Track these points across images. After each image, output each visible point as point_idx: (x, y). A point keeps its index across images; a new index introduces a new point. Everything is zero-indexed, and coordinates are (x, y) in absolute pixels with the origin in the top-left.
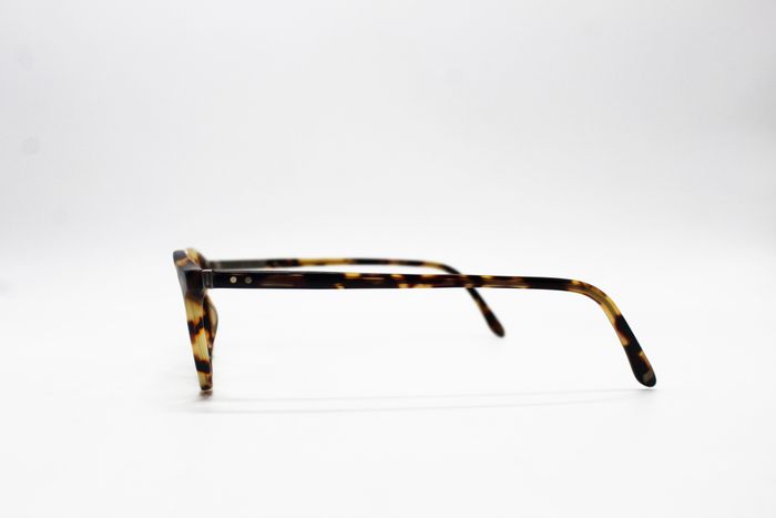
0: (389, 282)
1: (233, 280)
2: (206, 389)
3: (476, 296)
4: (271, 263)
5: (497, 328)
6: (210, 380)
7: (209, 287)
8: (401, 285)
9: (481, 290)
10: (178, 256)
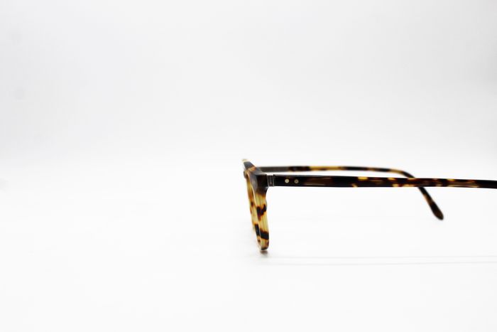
0: (386, 183)
1: (287, 181)
2: (264, 250)
3: (424, 192)
4: (292, 169)
5: (438, 213)
6: (268, 244)
7: (271, 185)
8: (394, 185)
9: (428, 189)
10: (248, 165)
